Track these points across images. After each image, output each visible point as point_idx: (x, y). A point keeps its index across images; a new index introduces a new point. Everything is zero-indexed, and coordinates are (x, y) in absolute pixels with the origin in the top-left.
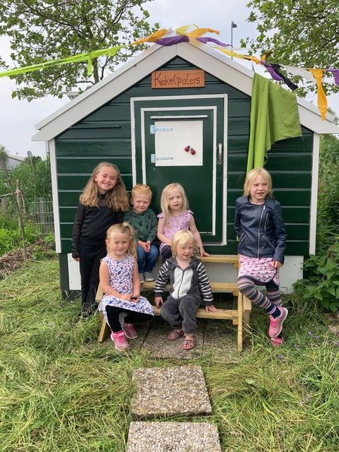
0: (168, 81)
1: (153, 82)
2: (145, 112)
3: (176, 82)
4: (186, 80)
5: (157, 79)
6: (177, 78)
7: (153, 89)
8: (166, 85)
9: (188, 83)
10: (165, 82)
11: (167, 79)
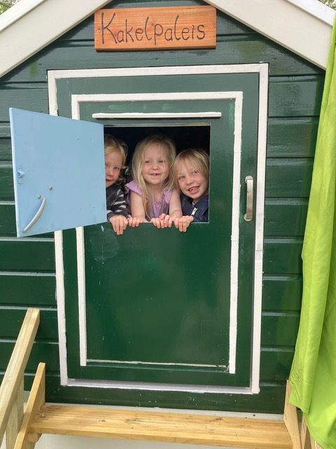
0: (133, 34)
1: (97, 35)
2: (82, 104)
3: (151, 34)
4: (173, 31)
5: (106, 27)
6: (152, 24)
7: (99, 51)
8: (127, 41)
9: (178, 38)
10: (125, 34)
11: (129, 28)
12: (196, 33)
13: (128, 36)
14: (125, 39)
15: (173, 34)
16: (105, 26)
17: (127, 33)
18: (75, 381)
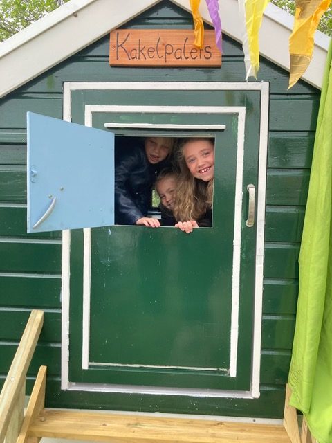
0: (145, 52)
1: (112, 52)
2: (94, 114)
3: (162, 53)
4: (182, 51)
5: (121, 46)
6: (164, 44)
7: (113, 66)
8: (139, 58)
9: (187, 57)
10: (138, 52)
11: (141, 47)
12: (204, 53)
13: (141, 54)
16: (119, 44)
18: (76, 385)
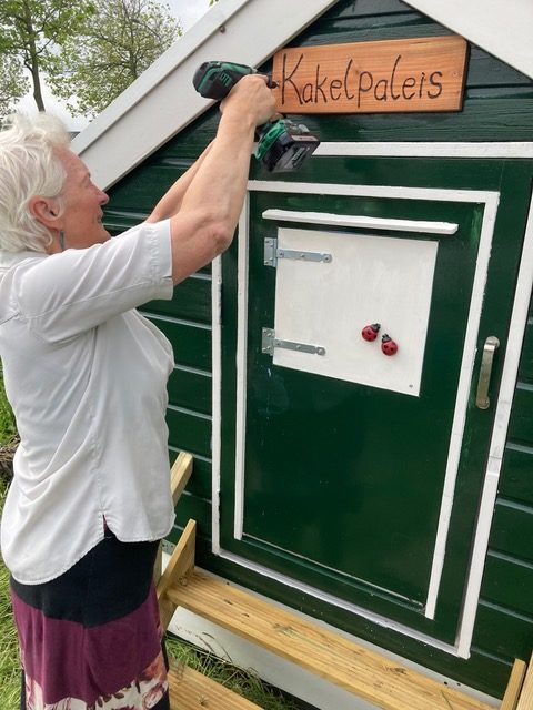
0: (326, 88)
2: (252, 195)
3: (353, 89)
4: (389, 84)
5: (289, 79)
6: (357, 72)
8: (316, 101)
9: (395, 95)
10: (314, 89)
11: (321, 79)
12: (428, 87)
13: (319, 92)
14: (314, 98)
15: (388, 89)
16: (287, 77)
17: (318, 87)
